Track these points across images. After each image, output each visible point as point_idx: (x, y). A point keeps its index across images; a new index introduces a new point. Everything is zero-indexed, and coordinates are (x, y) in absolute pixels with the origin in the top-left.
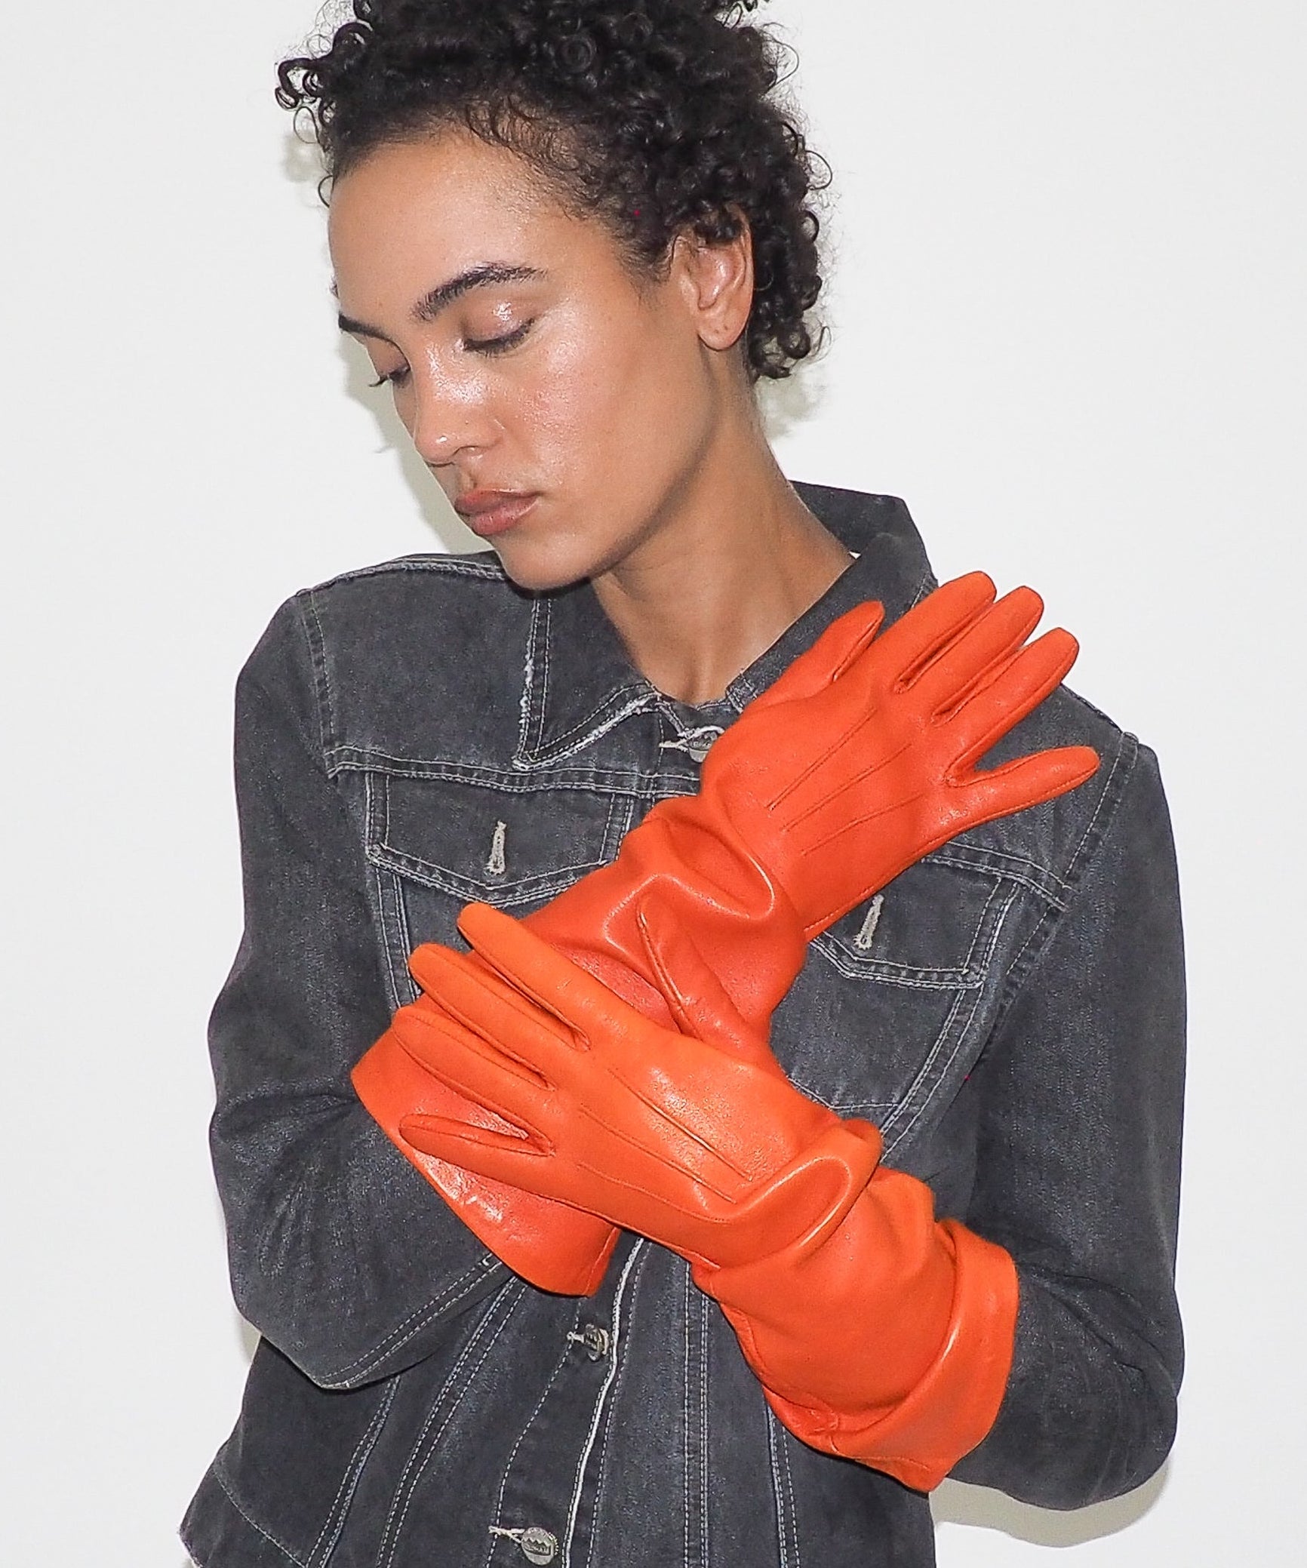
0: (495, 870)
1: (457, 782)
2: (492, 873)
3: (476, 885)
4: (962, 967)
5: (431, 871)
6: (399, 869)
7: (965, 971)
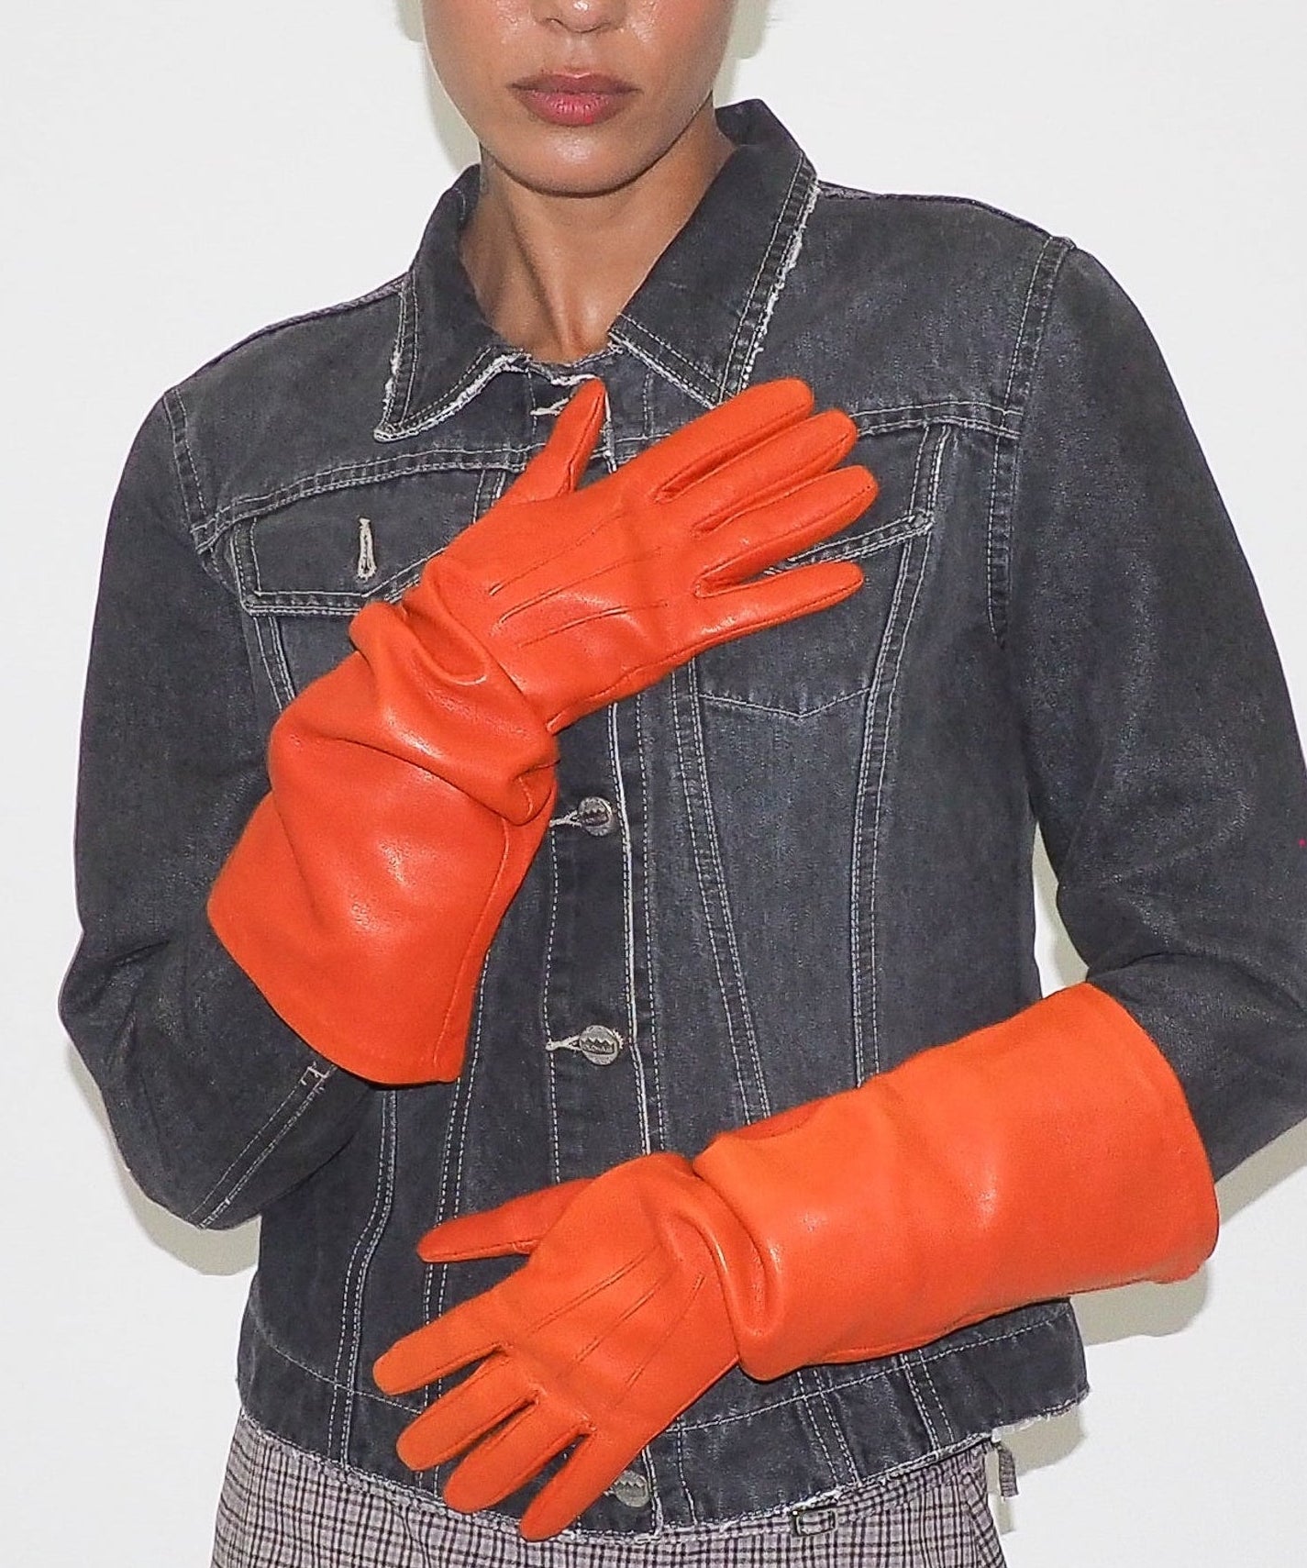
0: (366, 576)
2: (364, 579)
3: (350, 597)
4: (908, 516)
5: (305, 599)
6: (275, 609)
7: (911, 519)
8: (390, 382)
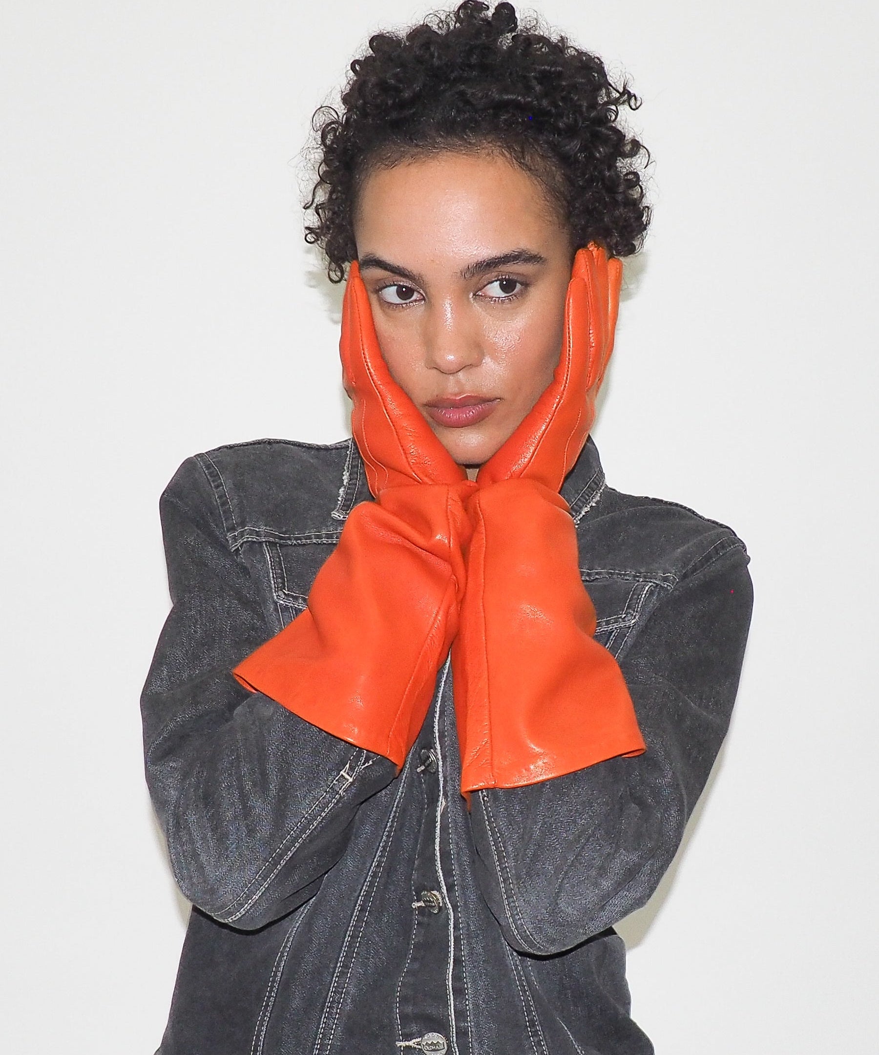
1: (324, 543)
4: (622, 614)
6: (299, 606)
8: (342, 489)
